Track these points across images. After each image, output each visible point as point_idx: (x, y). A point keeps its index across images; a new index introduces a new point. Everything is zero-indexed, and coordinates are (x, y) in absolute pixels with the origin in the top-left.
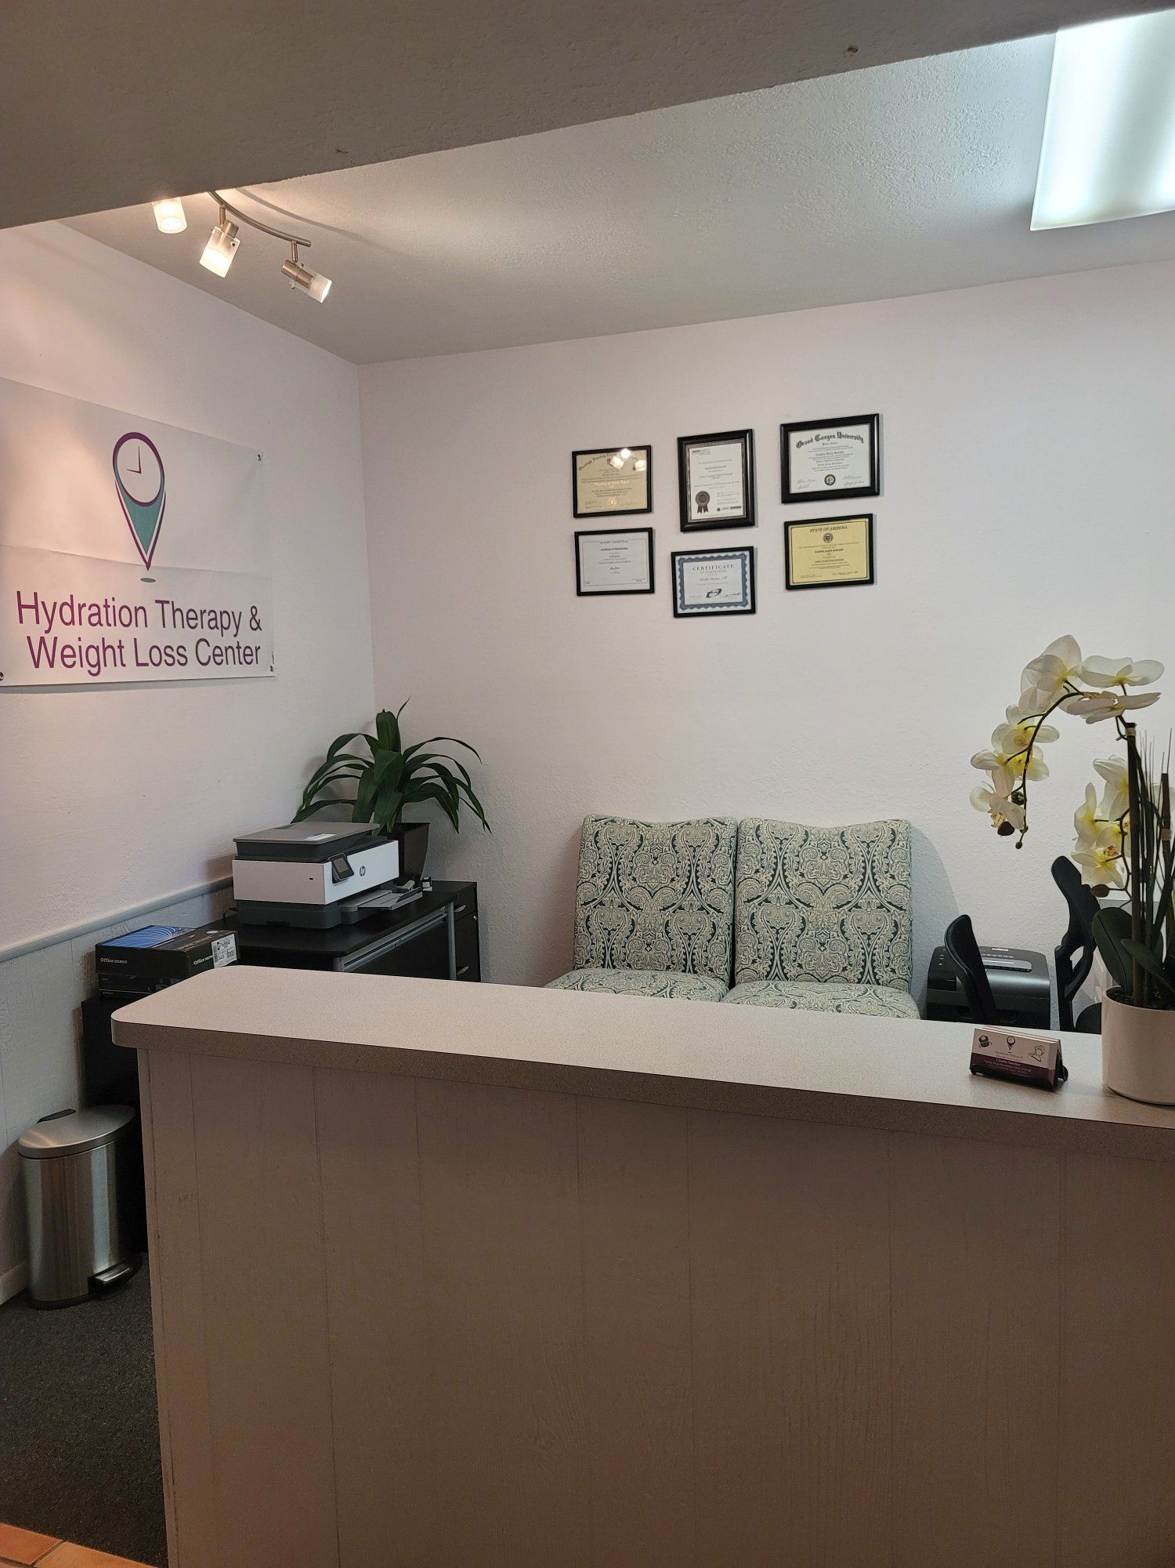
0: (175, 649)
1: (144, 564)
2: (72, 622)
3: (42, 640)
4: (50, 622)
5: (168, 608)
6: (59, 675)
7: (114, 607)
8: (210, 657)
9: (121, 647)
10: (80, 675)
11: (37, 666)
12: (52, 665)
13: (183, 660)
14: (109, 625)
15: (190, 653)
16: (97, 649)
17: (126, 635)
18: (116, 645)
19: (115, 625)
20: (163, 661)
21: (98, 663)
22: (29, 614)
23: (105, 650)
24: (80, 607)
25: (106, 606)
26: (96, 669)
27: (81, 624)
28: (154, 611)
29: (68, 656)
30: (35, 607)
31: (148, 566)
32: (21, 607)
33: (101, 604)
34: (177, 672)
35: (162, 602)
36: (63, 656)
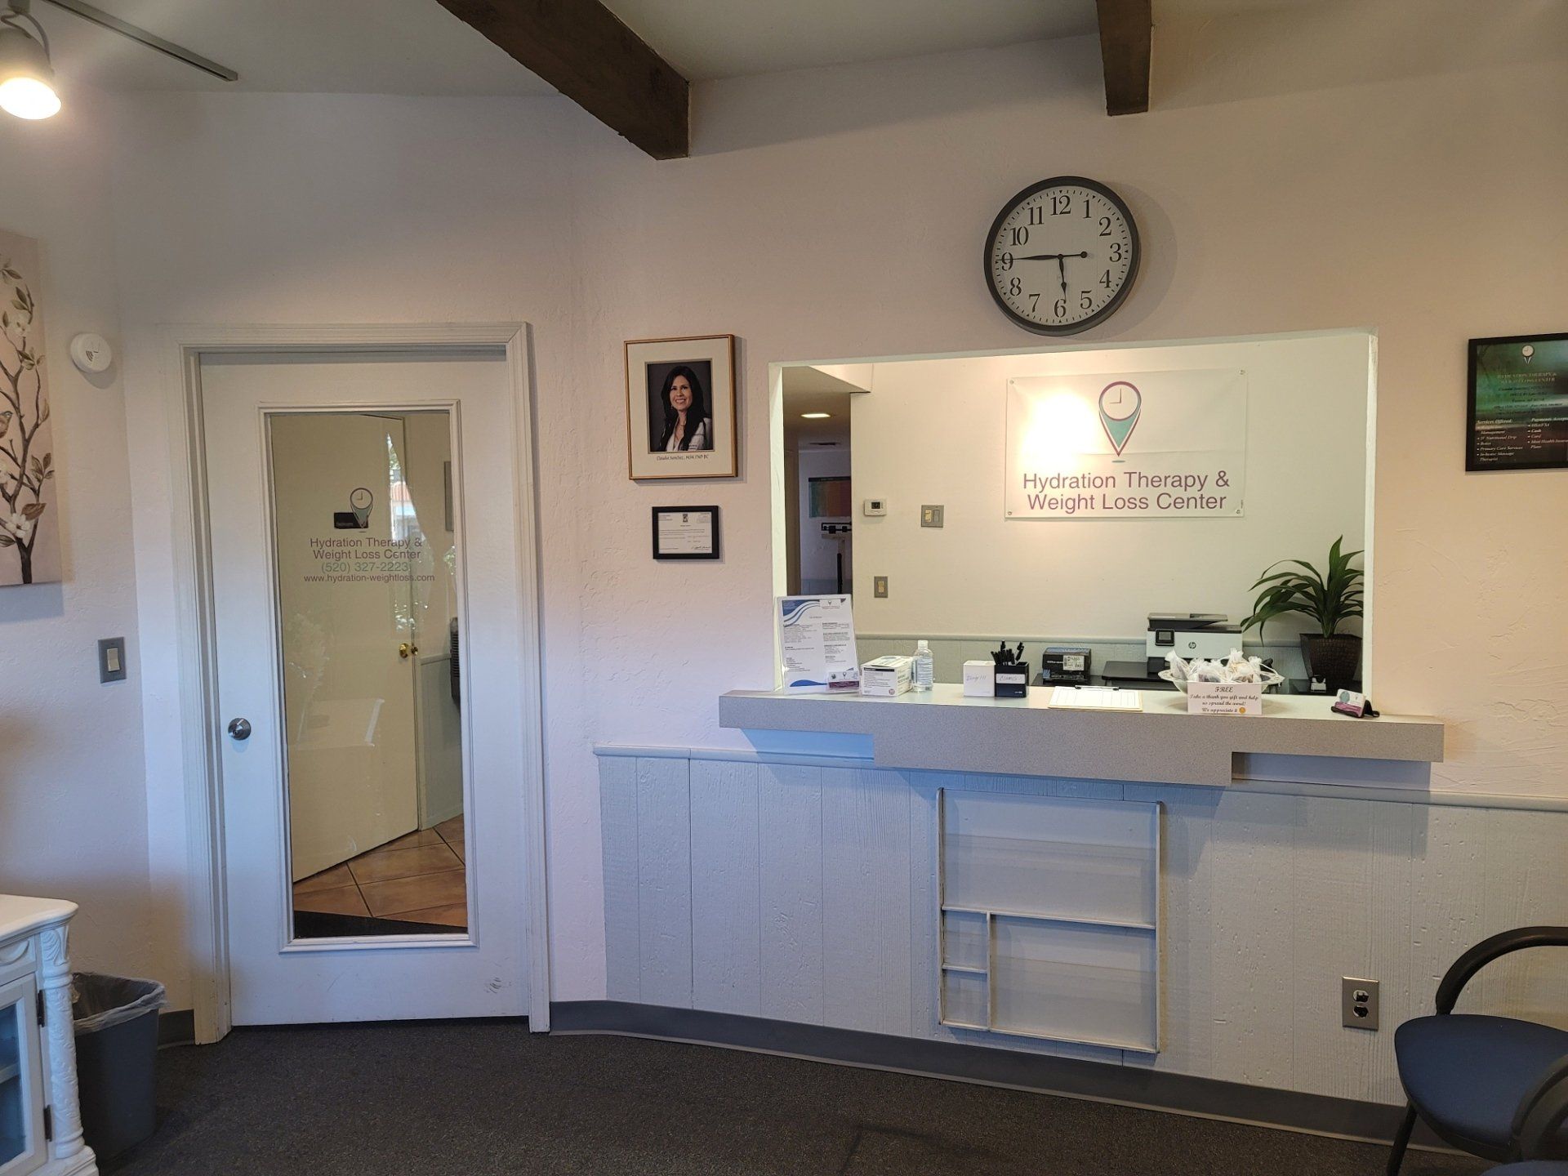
0: (1138, 500)
1: (1114, 452)
2: (1058, 486)
3: (1037, 496)
4: (1043, 487)
5: (1135, 477)
6: (1046, 512)
7: (1089, 478)
8: (1170, 504)
9: (1092, 499)
10: (1060, 513)
11: (1032, 508)
12: (1042, 508)
13: (1145, 506)
14: (1084, 487)
15: (1152, 502)
16: (1074, 500)
17: (1098, 494)
18: (1088, 498)
19: (1089, 487)
20: (1126, 507)
21: (1074, 507)
22: (1030, 485)
23: (1079, 501)
24: (1064, 480)
25: (1083, 477)
26: (1071, 511)
27: (1064, 487)
28: (1122, 480)
29: (1053, 504)
30: (1035, 480)
31: (1119, 454)
32: (1026, 481)
33: (1080, 477)
34: (1137, 512)
35: (1130, 473)
36: (1049, 504)
